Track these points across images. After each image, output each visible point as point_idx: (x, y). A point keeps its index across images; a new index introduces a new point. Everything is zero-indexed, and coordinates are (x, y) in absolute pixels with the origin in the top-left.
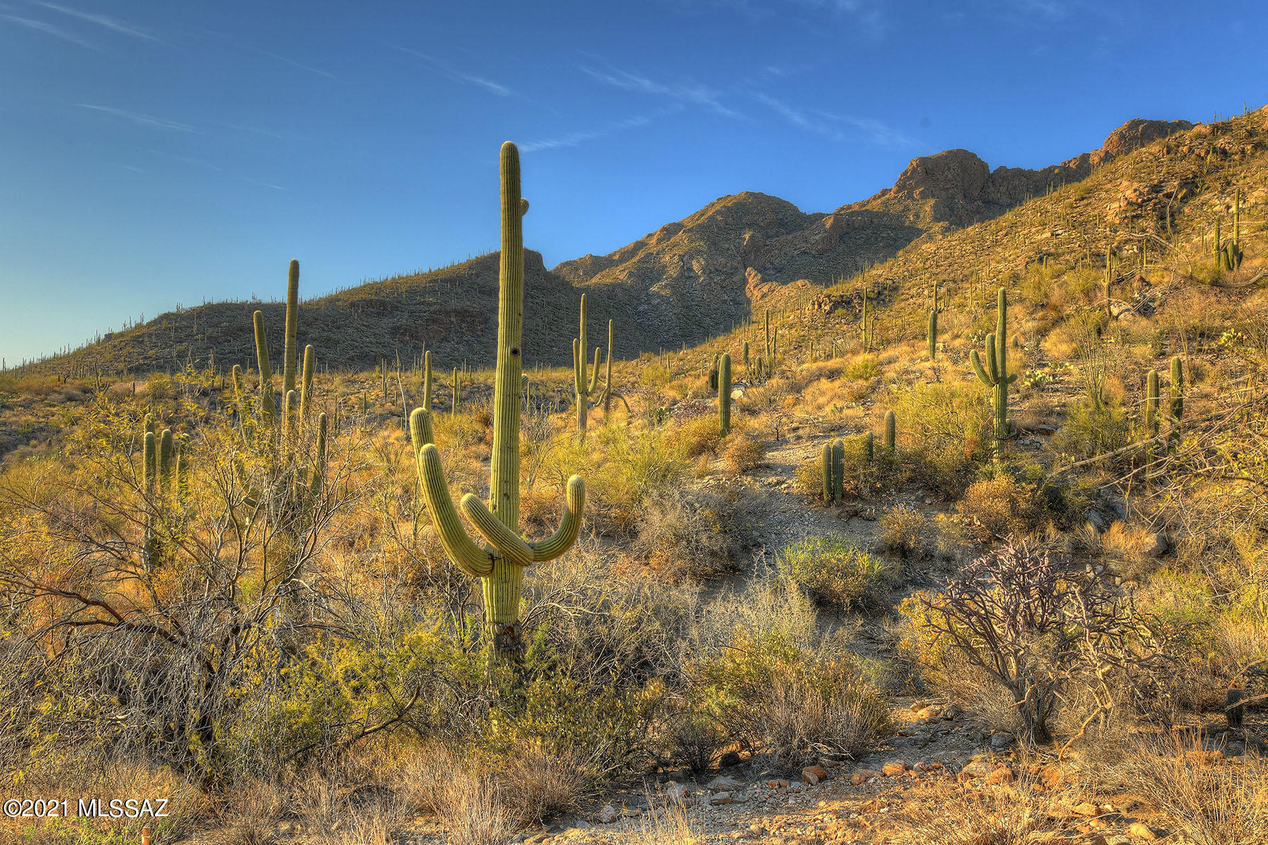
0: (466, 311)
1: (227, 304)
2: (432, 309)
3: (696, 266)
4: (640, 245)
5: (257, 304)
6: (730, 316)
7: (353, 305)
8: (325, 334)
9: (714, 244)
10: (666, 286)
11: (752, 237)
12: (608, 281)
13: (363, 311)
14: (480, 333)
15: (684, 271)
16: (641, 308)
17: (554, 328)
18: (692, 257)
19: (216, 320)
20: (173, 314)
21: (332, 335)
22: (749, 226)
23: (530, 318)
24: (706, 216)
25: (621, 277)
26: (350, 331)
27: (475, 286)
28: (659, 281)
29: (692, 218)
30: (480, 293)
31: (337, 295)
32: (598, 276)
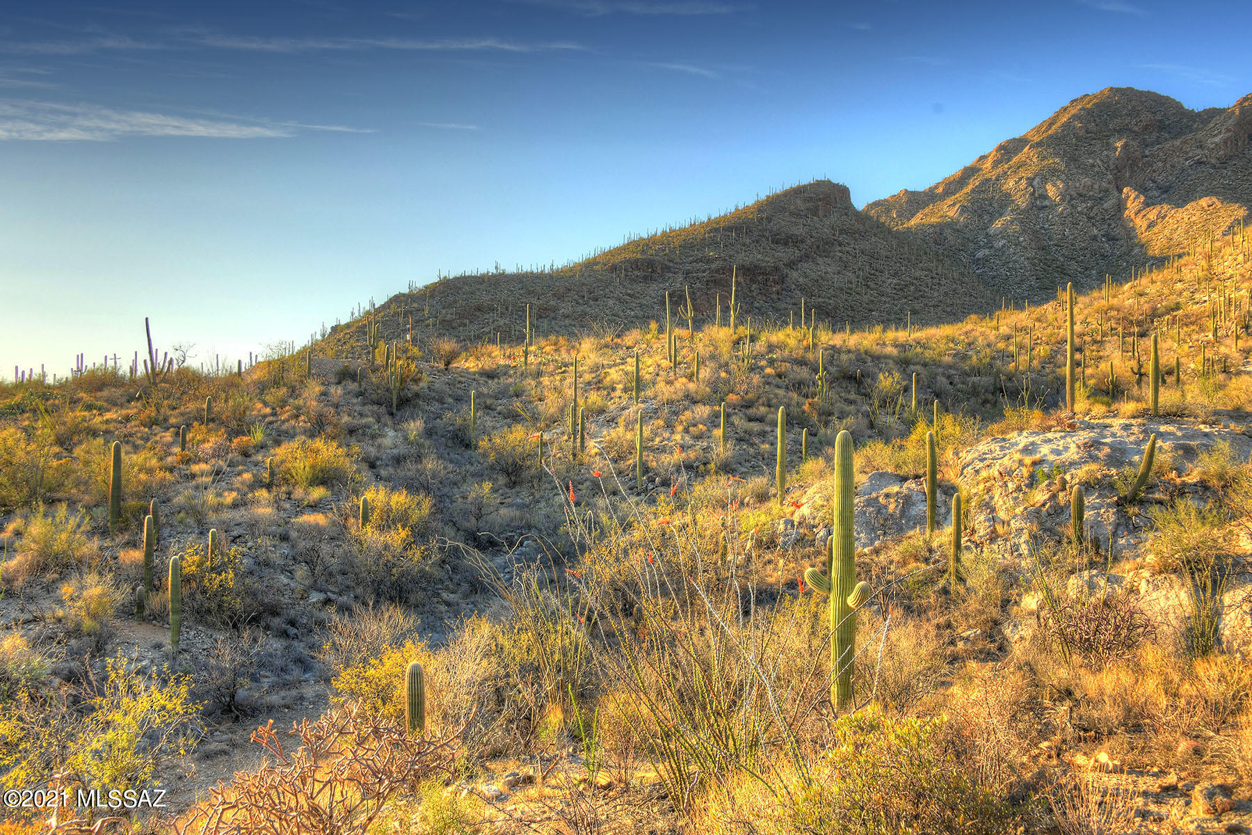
0: (756, 267)
1: (465, 277)
2: (714, 266)
3: (1051, 191)
4: (969, 172)
5: (500, 274)
6: (1104, 257)
7: (614, 268)
8: (579, 309)
9: (1073, 160)
10: (1012, 222)
11: (1125, 146)
12: (934, 220)
13: (626, 276)
14: (774, 296)
15: (1036, 199)
16: (980, 254)
17: (871, 284)
18: (1045, 180)
19: (451, 298)
20: (404, 295)
21: (588, 309)
22: (1120, 132)
23: (839, 273)
24: (1059, 124)
25: (951, 214)
26: (611, 302)
27: (767, 234)
28: (1001, 215)
29: (1038, 130)
30: (773, 242)
31: (595, 258)
32: (919, 215)
